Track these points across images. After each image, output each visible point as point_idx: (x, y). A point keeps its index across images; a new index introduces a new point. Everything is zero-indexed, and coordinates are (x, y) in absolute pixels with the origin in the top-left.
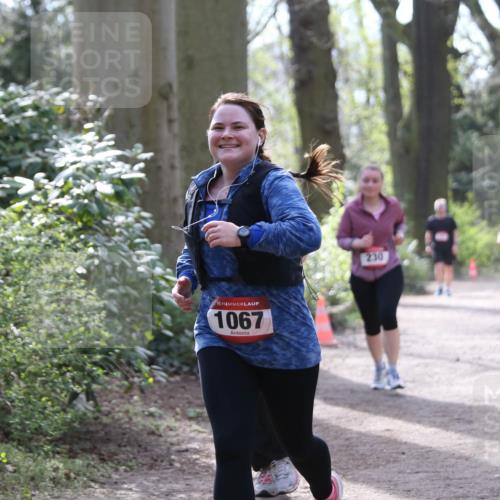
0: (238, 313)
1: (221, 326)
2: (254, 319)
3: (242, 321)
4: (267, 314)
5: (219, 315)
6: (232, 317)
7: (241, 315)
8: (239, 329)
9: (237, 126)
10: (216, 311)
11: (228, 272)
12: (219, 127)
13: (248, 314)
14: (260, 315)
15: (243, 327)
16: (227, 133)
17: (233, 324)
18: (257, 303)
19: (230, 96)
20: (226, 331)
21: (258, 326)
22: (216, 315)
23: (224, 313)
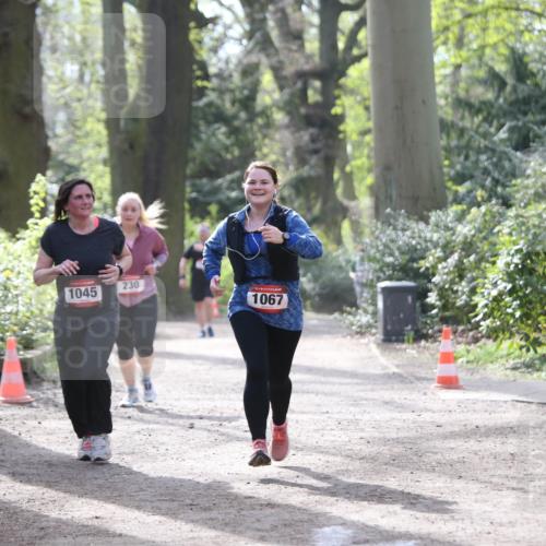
0: (268, 294)
1: (256, 302)
2: (277, 299)
3: (270, 300)
4: (285, 296)
5: (256, 296)
6: (264, 297)
7: (270, 296)
8: (267, 304)
9: (264, 182)
10: (254, 293)
11: (263, 273)
12: (253, 182)
13: (274, 296)
14: (282, 297)
15: (270, 303)
16: (258, 186)
17: (264, 301)
18: (281, 290)
19: (258, 163)
20: (259, 305)
21: (279, 303)
22: (253, 295)
23: (259, 294)
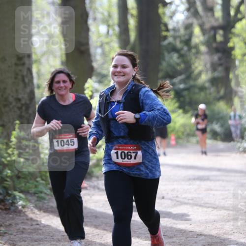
0: (126, 152)
1: (118, 158)
2: (133, 155)
3: (128, 156)
4: (140, 153)
5: (117, 153)
6: (123, 153)
7: (128, 153)
8: (126, 159)
10: (116, 151)
11: (122, 134)
12: (115, 66)
13: (131, 153)
14: (137, 153)
15: (128, 158)
17: (123, 157)
18: (135, 148)
20: (120, 161)
22: (115, 153)
23: (120, 152)
